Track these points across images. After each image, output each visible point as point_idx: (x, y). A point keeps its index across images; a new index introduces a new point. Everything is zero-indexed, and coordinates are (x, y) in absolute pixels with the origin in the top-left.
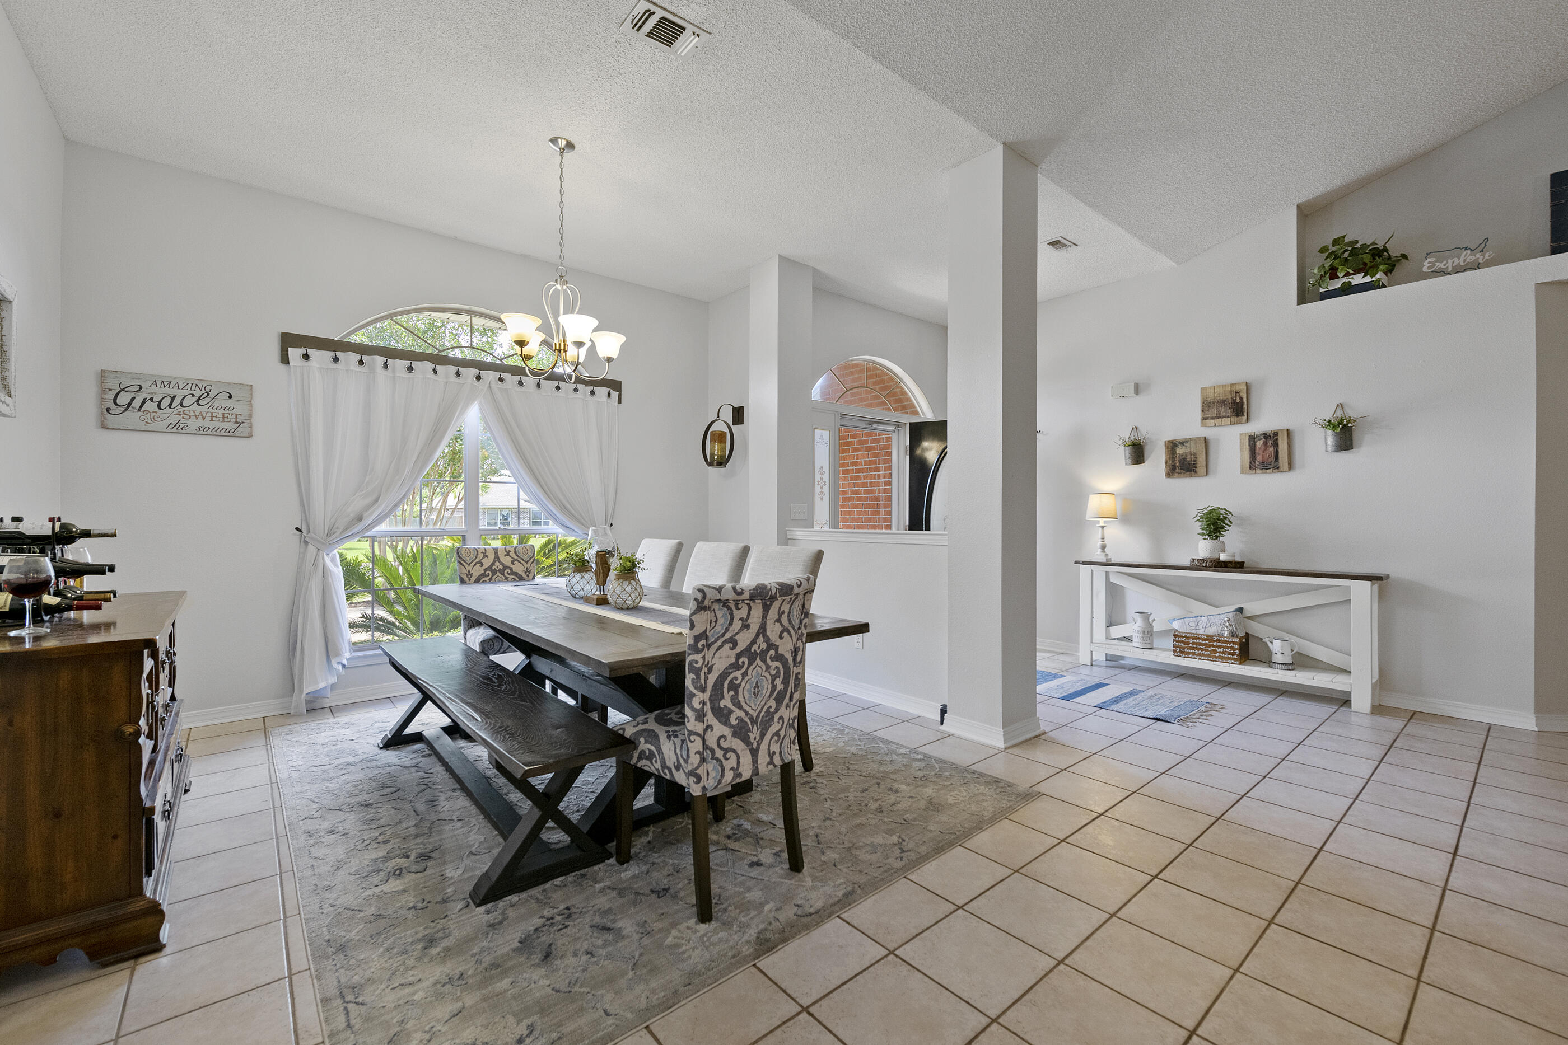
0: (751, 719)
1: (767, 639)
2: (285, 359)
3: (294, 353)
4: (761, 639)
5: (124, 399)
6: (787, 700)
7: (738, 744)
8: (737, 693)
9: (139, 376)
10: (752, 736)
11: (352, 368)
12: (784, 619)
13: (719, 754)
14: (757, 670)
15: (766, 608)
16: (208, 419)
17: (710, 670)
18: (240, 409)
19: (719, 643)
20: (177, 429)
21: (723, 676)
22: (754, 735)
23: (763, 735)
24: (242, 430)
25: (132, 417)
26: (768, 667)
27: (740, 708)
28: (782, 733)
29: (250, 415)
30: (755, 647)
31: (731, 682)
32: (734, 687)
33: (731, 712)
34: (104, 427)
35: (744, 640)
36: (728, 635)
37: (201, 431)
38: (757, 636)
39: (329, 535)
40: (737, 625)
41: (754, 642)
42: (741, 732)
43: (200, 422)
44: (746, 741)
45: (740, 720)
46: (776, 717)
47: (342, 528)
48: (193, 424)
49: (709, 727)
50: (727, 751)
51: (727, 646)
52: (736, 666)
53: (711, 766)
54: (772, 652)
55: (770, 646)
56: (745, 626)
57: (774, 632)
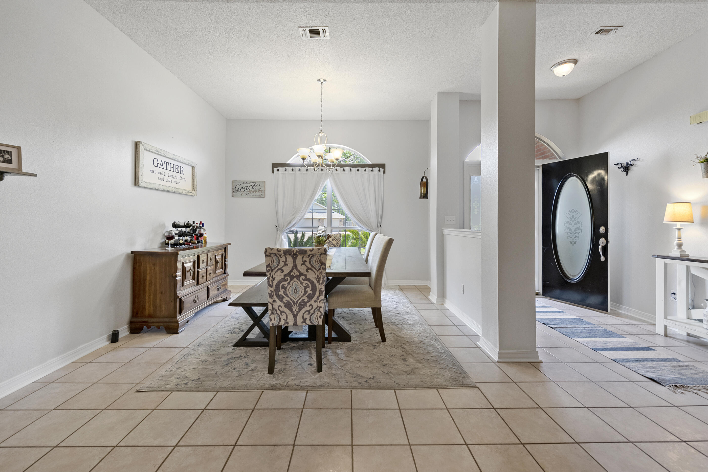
0: (294, 302)
1: (299, 271)
2: (273, 172)
3: (275, 169)
4: (295, 271)
5: (237, 189)
6: (315, 298)
7: (286, 310)
8: (286, 290)
9: (239, 181)
10: (294, 309)
11: (289, 172)
12: (307, 264)
13: (279, 312)
14: (295, 283)
15: (295, 259)
16: (255, 192)
17: (274, 279)
18: (262, 189)
19: (276, 270)
20: (248, 196)
21: (279, 283)
22: (295, 309)
23: (300, 310)
24: (263, 195)
25: (238, 193)
26: (301, 283)
27: (288, 296)
28: (312, 312)
29: (265, 191)
30: (292, 274)
31: (282, 285)
32: (284, 288)
33: (283, 297)
34: (233, 197)
35: (287, 270)
36: (279, 267)
37: (253, 196)
38: (293, 269)
39: (283, 228)
40: (282, 264)
41: (291, 271)
42: (288, 306)
43: (253, 194)
44: (291, 310)
45: (288, 301)
46: (308, 304)
47: (286, 226)
48: (252, 194)
49: (274, 301)
50: (282, 312)
51: (279, 271)
52: (284, 280)
53: (276, 316)
54: (302, 277)
55: (301, 274)
56: (286, 264)
57: (302, 269)
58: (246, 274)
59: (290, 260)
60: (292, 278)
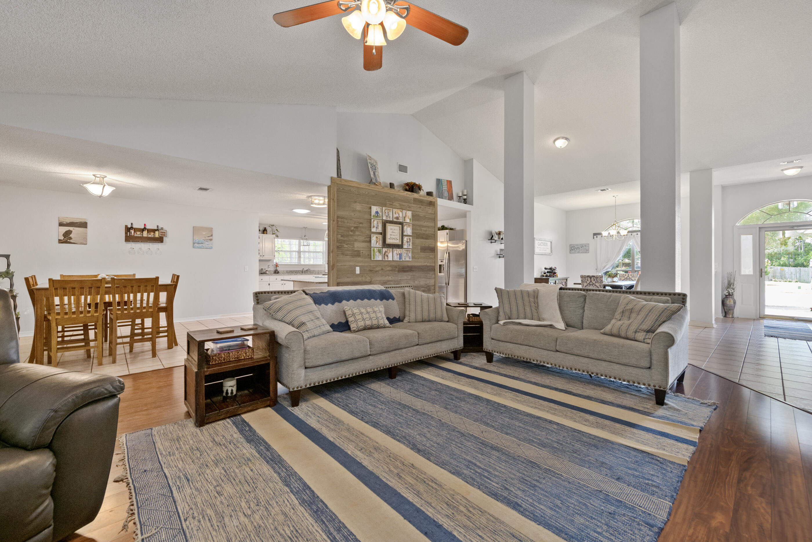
2: (594, 238)
5: (572, 249)
9: (575, 245)
12: (596, 280)
15: (591, 279)
16: (583, 250)
18: (587, 248)
19: (585, 282)
20: (579, 252)
24: (588, 252)
25: (573, 251)
29: (589, 249)
34: (570, 253)
35: (588, 282)
37: (582, 253)
39: (600, 270)
40: (586, 280)
47: (602, 269)
48: (581, 251)
52: (587, 285)
55: (593, 284)
56: (588, 280)
57: (594, 282)
58: (574, 284)
59: (589, 279)
60: (590, 285)
